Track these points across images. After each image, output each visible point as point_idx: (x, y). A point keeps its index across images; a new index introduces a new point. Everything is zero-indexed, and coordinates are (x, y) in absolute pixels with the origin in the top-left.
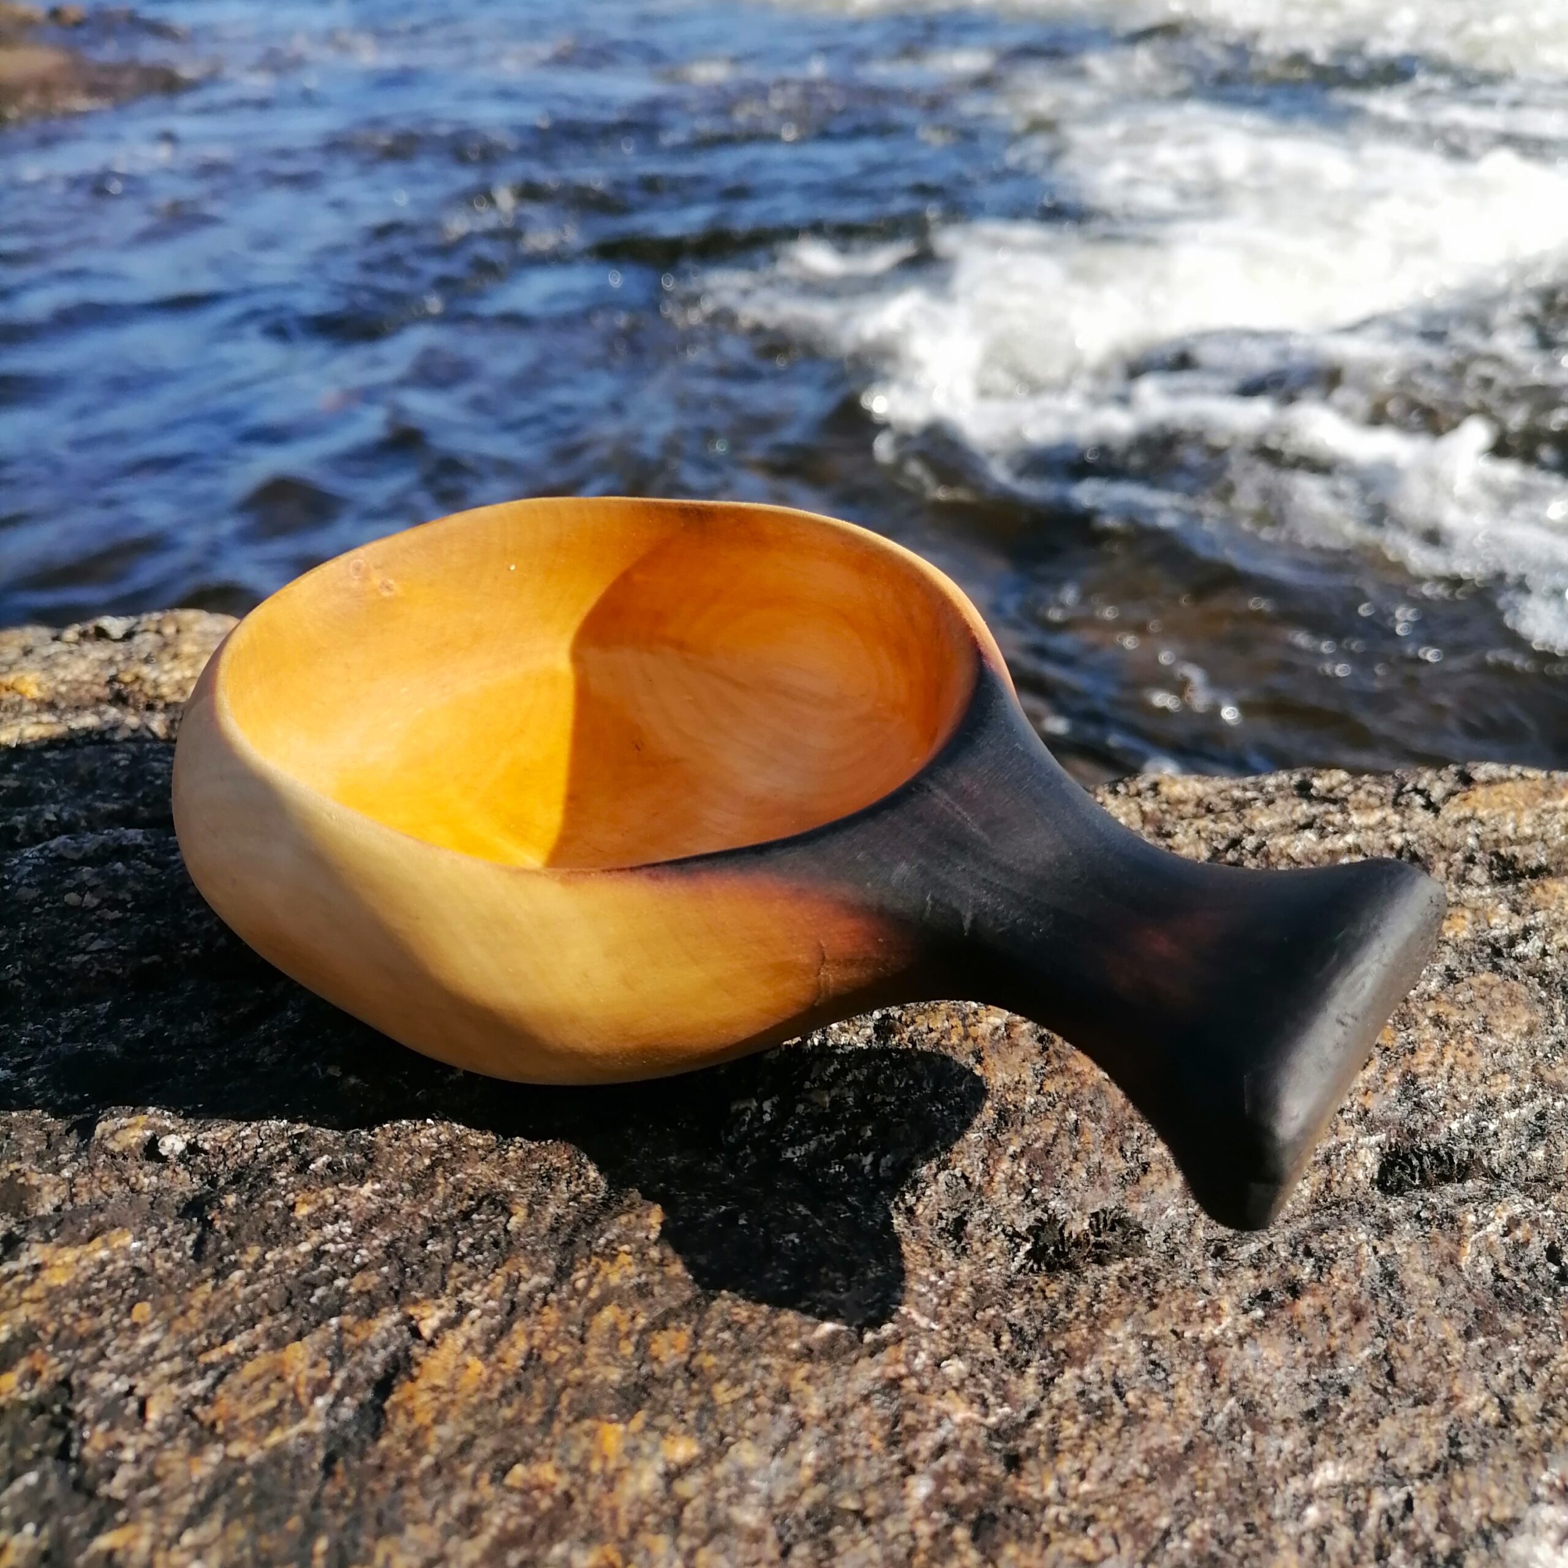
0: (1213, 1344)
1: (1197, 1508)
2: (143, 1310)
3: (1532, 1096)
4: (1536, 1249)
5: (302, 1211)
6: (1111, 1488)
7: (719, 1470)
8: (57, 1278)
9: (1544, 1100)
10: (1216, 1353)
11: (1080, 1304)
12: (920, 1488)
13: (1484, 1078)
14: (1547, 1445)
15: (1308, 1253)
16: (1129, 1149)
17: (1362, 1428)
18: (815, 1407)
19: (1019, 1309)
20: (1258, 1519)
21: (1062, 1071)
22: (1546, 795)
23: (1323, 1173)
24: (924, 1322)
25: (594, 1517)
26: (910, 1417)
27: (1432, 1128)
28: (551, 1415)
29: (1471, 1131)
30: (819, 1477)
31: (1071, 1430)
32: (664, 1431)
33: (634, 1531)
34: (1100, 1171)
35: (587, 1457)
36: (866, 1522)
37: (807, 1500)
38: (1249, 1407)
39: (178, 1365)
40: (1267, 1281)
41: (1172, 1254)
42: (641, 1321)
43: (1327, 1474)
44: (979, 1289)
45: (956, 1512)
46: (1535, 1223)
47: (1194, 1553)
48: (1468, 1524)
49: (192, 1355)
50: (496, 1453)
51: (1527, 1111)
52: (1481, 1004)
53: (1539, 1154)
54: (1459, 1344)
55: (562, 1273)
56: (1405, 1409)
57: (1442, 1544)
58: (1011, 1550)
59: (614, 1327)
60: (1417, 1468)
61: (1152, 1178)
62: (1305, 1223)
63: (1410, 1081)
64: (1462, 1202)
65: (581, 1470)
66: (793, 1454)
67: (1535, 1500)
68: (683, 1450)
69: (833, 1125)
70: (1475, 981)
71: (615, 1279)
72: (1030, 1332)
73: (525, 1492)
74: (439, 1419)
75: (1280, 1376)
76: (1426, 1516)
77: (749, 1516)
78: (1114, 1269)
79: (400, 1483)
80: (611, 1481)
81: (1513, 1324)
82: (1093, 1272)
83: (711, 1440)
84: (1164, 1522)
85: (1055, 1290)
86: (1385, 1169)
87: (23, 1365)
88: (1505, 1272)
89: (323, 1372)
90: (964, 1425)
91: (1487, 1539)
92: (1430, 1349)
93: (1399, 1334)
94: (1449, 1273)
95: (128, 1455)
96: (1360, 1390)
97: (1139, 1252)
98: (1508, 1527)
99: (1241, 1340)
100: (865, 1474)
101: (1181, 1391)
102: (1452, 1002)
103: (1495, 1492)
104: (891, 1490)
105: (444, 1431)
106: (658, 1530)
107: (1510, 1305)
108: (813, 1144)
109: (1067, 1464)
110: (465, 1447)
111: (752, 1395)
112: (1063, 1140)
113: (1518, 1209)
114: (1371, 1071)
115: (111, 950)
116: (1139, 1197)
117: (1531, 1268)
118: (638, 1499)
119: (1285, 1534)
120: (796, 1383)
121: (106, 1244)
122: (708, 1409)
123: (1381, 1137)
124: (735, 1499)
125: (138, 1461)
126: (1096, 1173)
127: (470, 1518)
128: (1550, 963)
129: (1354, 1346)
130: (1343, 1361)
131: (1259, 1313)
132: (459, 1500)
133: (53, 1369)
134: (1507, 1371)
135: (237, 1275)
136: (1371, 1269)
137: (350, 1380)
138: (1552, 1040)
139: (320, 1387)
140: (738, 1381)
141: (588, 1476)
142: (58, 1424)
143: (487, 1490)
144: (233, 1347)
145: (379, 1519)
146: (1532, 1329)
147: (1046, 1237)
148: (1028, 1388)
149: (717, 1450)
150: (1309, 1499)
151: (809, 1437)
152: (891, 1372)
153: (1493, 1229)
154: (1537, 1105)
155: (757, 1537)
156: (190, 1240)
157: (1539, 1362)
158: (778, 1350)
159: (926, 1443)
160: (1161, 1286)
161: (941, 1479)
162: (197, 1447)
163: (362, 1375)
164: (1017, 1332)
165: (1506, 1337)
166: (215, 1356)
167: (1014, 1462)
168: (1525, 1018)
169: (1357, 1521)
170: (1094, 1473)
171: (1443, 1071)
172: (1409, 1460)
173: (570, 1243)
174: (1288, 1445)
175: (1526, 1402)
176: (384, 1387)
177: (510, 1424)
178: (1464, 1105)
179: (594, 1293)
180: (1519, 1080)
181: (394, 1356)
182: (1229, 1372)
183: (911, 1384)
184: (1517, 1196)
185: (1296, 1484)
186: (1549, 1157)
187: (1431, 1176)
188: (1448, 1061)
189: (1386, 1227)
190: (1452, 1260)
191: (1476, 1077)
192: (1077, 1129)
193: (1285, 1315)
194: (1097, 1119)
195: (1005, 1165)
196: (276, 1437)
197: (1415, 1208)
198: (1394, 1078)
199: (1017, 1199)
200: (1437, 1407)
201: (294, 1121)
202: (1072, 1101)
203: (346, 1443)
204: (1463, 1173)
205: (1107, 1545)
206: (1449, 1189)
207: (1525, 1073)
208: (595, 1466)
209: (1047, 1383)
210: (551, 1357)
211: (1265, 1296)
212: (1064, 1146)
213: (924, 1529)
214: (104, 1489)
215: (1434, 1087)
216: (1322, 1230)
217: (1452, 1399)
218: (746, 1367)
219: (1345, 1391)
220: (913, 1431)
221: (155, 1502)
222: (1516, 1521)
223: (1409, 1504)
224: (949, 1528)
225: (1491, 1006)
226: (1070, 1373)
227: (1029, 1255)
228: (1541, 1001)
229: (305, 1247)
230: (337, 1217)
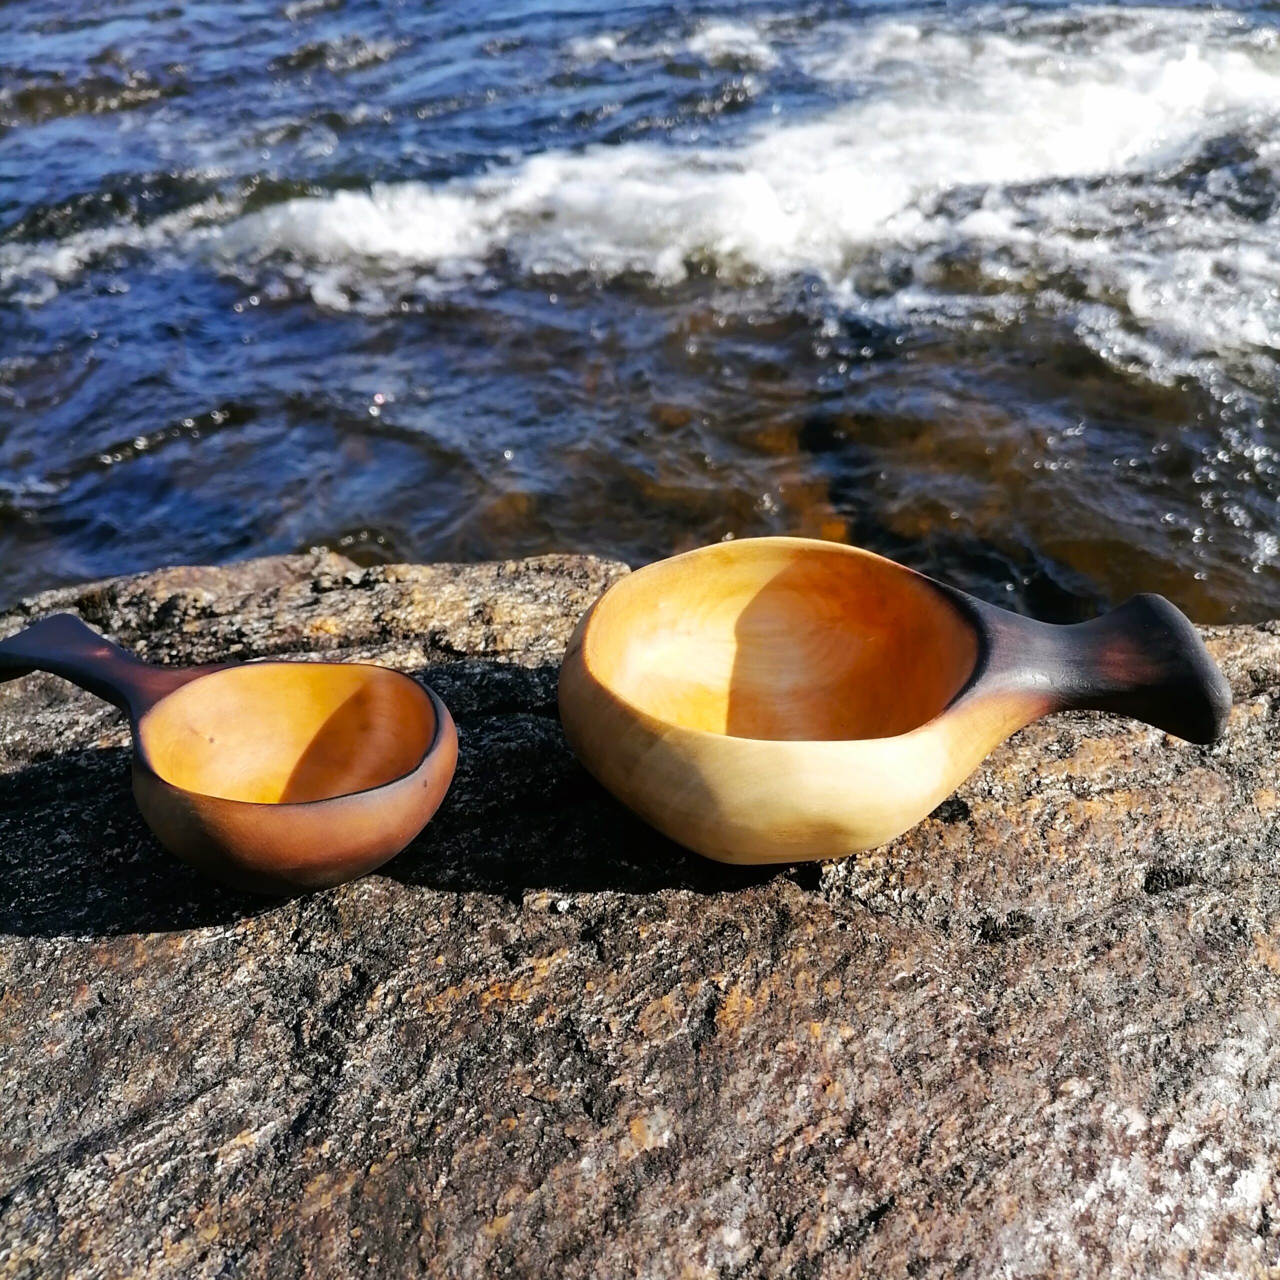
0: (1073, 973)
1: (1073, 1047)
2: (590, 985)
3: (1223, 837)
4: (1226, 919)
5: (644, 935)
6: (1036, 1040)
7: (866, 1040)
8: (542, 973)
9: (1229, 838)
10: (1074, 978)
11: (1009, 958)
12: (953, 1043)
13: (1198, 829)
14: (1231, 1012)
15: (1114, 927)
16: (1021, 879)
17: (1145, 1009)
18: (901, 1012)
19: (981, 962)
20: (1101, 1050)
21: (983, 840)
22: (1230, 648)
23: (1117, 885)
24: (940, 971)
25: (816, 1062)
26: (943, 1013)
27: (1171, 858)
28: (788, 1021)
29: (1191, 859)
30: (908, 1041)
31: (1014, 1015)
32: (839, 1025)
33: (834, 1068)
34: (1009, 892)
35: (808, 1037)
36: (932, 1059)
37: (904, 1051)
38: (1092, 1001)
39: (614, 1009)
40: (1094, 942)
41: (1047, 931)
42: (817, 978)
43: (1130, 1030)
44: (960, 954)
45: (969, 1053)
46: (1225, 906)
47: (1075, 1066)
48: (1195, 1048)
49: (618, 1004)
50: (768, 1038)
51: (1221, 845)
52: (1195, 786)
53: (1227, 869)
54: (1189, 967)
55: (775, 958)
56: (1164, 998)
57: (1184, 1057)
58: (997, 1068)
59: (806, 981)
60: (1171, 1025)
61: (1034, 894)
62: (1110, 911)
63: (1159, 832)
64: (1188, 896)
65: (807, 1043)
66: (895, 1032)
67: (1226, 1036)
68: (849, 1032)
69: (874, 876)
70: (1191, 773)
71: (800, 960)
72: (988, 973)
73: (785, 1053)
74: (741, 1024)
75: (1105, 987)
76: (1176, 1045)
77: (881, 1059)
78: (1022, 940)
79: (732, 1053)
80: (821, 1048)
81: (1215, 956)
82: (1012, 942)
83: (859, 1027)
84: (1060, 1053)
85: (996, 952)
86: (1148, 881)
87: (546, 1012)
88: (1210, 931)
89: (681, 1007)
90: (966, 1016)
91: (1204, 1054)
92: (1175, 971)
93: (1160, 964)
94: (1183, 933)
95: (610, 1047)
96: (1143, 991)
97: (1031, 931)
98: (1212, 1049)
99: (1086, 970)
100: (928, 1038)
101: (1061, 996)
102: (1180, 786)
103: (1207, 1034)
104: (940, 1044)
105: (744, 1030)
106: (845, 1067)
107: (1213, 948)
108: (867, 886)
109: (1015, 1031)
110: (754, 1036)
111: (873, 1007)
112: (989, 877)
113: (1216, 899)
114: (1139, 828)
115: (472, 800)
116: (1029, 903)
117: (1223, 928)
118: (833, 1054)
119: (1113, 1056)
120: (892, 1002)
121: (559, 956)
122: (856, 1013)
123: (1145, 864)
124: (875, 1052)
125: (614, 1050)
126: (1007, 892)
127: (764, 1065)
128: (1233, 758)
129: (1139, 971)
130: (1134, 978)
131: (1093, 958)
132: (758, 1057)
133: (560, 1014)
134: (1212, 979)
135: (626, 967)
136: (1145, 933)
137: (694, 1010)
138: (1233, 804)
139: (683, 1014)
140: (866, 1002)
141: (810, 1045)
142: (571, 1037)
143: (769, 1054)
144: (637, 999)
145: (727, 1067)
146: (1223, 959)
147: (988, 927)
148: (991, 998)
149: (863, 1031)
150: (1123, 1041)
151: (901, 1024)
152: (931, 994)
153: (1204, 909)
154: (1226, 841)
155: (886, 1067)
156: (594, 951)
157: (1227, 974)
158: (881, 987)
159: (952, 1024)
160: (1045, 947)
161: (961, 1039)
162: (638, 1043)
163: (698, 1008)
164: (982, 973)
165: (1211, 963)
166: (631, 1003)
167: (991, 1031)
168: (1219, 792)
169: (1145, 1050)
170: (1027, 1034)
171: (1176, 826)
172: (1168, 1022)
173: (774, 944)
174: (1111, 1018)
175: (1221, 993)
176: (710, 1012)
177: (772, 1025)
178: (1188, 844)
179: (793, 966)
180: (1216, 829)
181: (710, 999)
182: (1082, 986)
183: (941, 999)
184: (1216, 892)
185: (1116, 1035)
186: (1232, 870)
187: (1172, 883)
188: (1179, 820)
189: (1151, 912)
190: (1184, 926)
191: (1193, 828)
192: (994, 870)
193: (1105, 958)
194: (1004, 865)
195: (963, 892)
196: (670, 1037)
197: (1164, 901)
198: (1150, 832)
199: (971, 908)
200: (1180, 997)
201: (616, 891)
202: (990, 856)
203: (701, 1038)
204: (1188, 881)
205: (1038, 1064)
206: (1181, 890)
207: (1219, 824)
208: (813, 1041)
209: (999, 995)
210: (781, 995)
211: (1094, 949)
212: (990, 879)
213: (957, 1060)
214: (605, 1062)
215: (1171, 835)
216: (1119, 915)
217: (1187, 993)
218: (869, 995)
219: (1136, 992)
220: (945, 1020)
221: (628, 1066)
222: (1217, 1046)
223: (1168, 1041)
224: (968, 1060)
225: (1201, 787)
226: (1010, 990)
227: (981, 935)
228: (1227, 782)
229: (651, 952)
230: (661, 938)
